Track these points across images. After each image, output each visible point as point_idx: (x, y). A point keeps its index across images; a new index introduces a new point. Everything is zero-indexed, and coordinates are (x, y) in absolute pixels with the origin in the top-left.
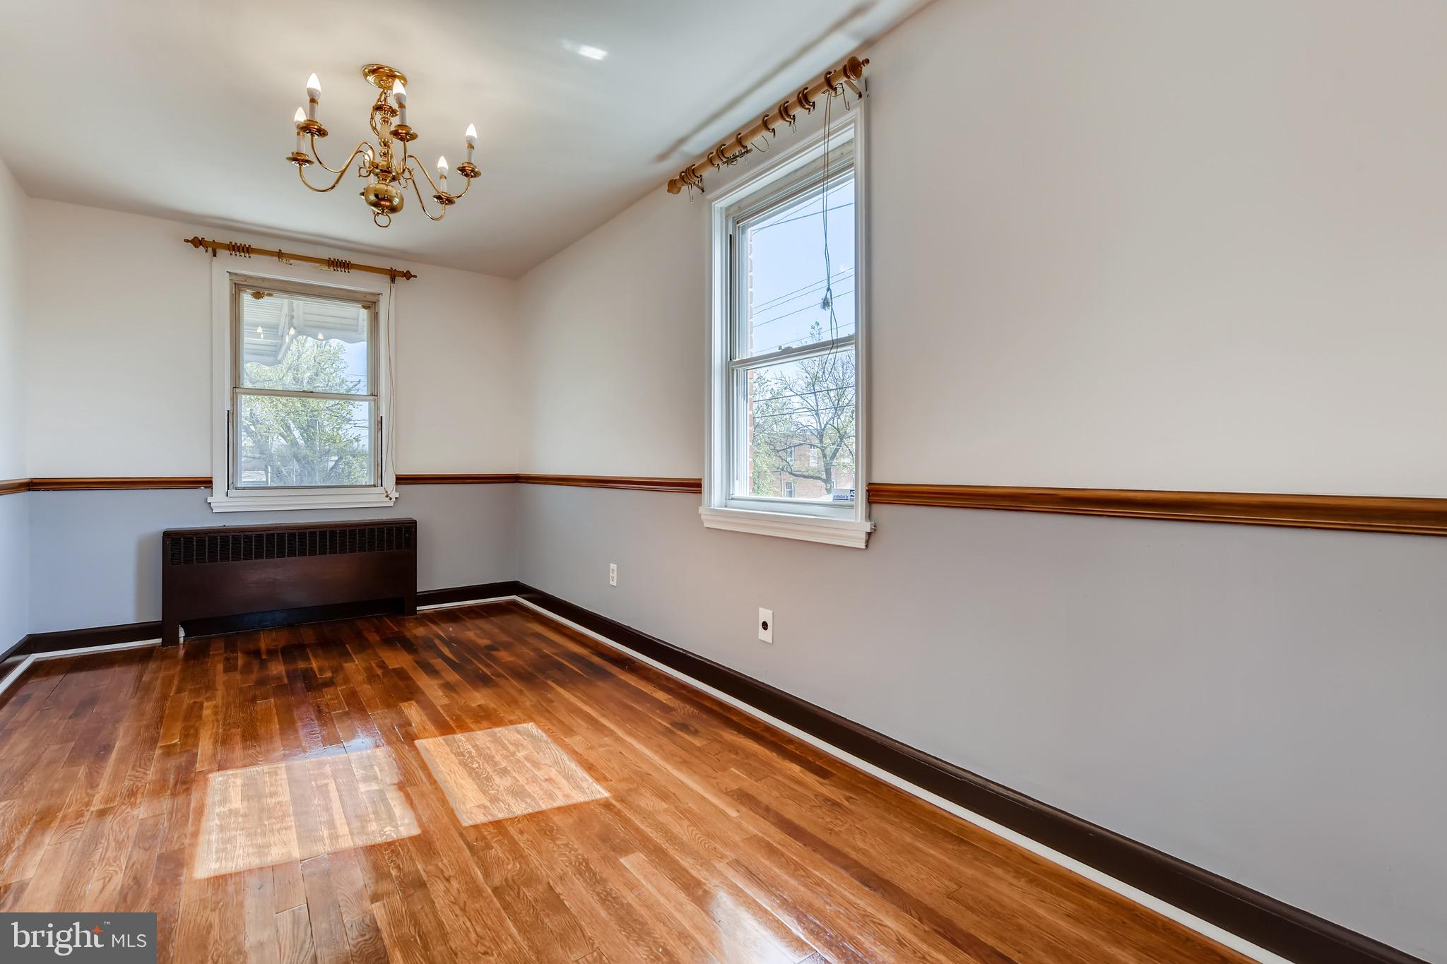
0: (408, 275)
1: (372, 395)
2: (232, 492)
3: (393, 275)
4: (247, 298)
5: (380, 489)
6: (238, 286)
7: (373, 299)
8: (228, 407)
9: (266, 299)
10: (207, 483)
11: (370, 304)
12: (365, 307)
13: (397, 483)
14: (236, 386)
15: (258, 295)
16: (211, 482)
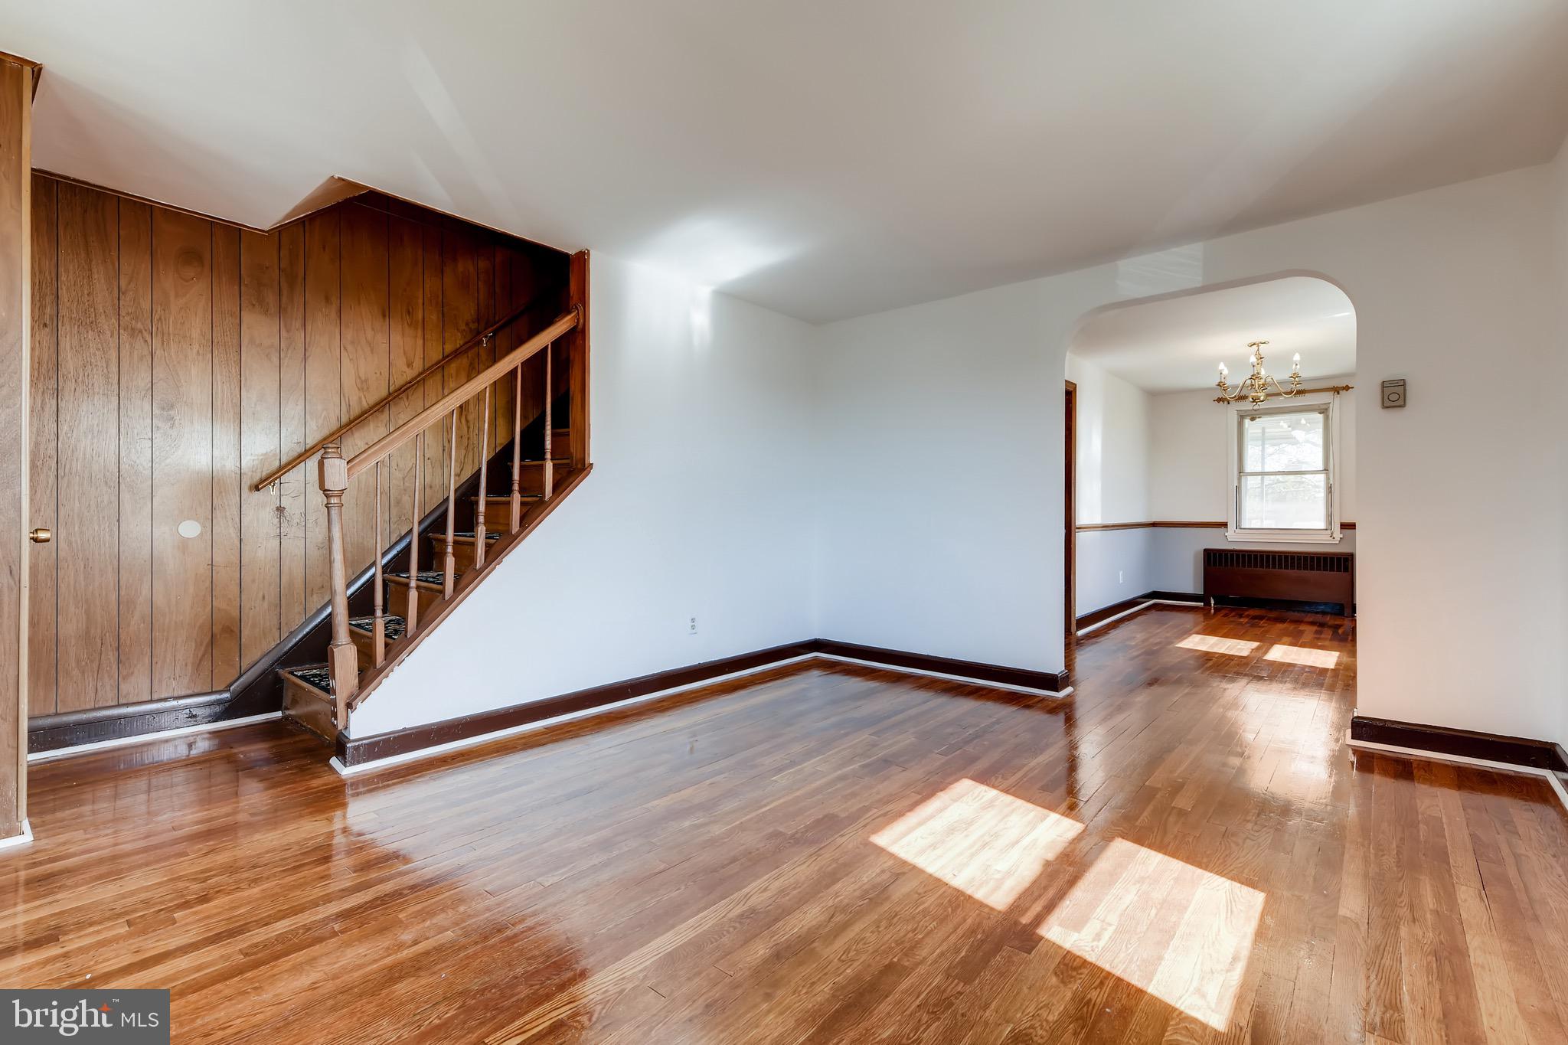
0: (1347, 388)
1: (1325, 470)
2: (1238, 530)
3: (1337, 390)
4: (1247, 422)
5: (1329, 532)
6: (1242, 418)
7: (1325, 407)
8: (1236, 484)
9: (1258, 420)
10: (1225, 525)
11: (1324, 410)
12: (1320, 413)
13: (1341, 528)
14: (1241, 472)
15: (1253, 419)
16: (1227, 525)
